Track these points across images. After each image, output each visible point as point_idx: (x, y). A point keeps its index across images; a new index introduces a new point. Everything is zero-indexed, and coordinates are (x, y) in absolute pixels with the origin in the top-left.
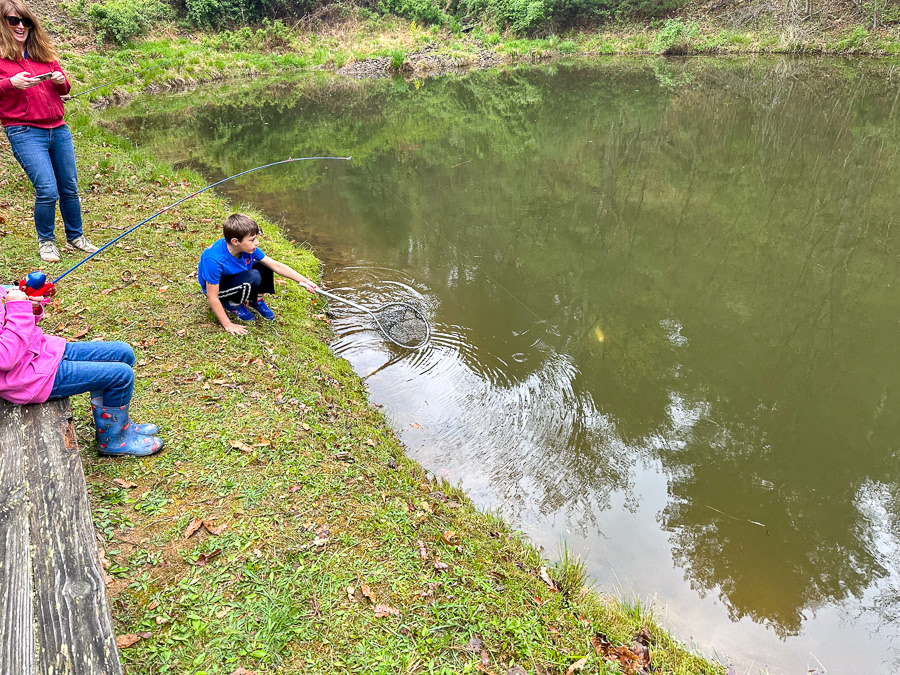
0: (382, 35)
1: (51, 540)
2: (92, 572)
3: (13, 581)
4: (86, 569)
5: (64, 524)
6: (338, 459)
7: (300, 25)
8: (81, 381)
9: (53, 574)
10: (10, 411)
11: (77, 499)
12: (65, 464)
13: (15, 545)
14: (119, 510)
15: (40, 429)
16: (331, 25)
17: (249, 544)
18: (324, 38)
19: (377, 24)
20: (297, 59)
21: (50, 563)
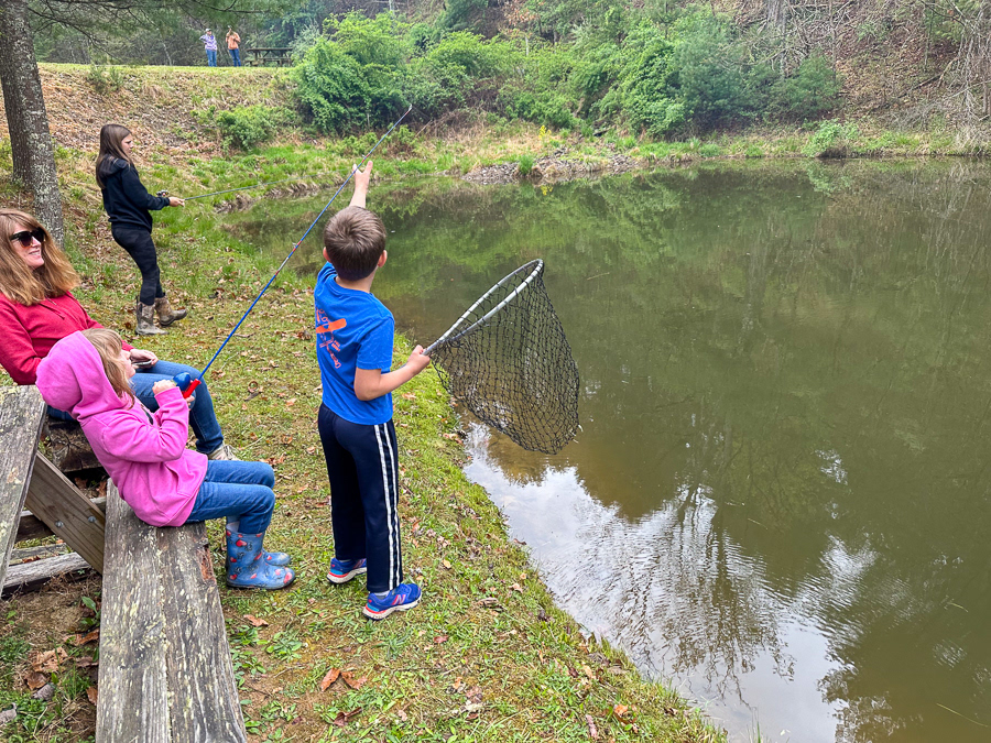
0: (509, 140)
1: (189, 687)
2: (234, 730)
3: (150, 733)
4: (227, 724)
5: (203, 669)
6: (485, 606)
7: (425, 131)
8: (221, 505)
9: (192, 729)
10: (146, 534)
11: (216, 640)
12: (203, 597)
13: (151, 690)
14: (250, 652)
15: (176, 556)
16: (457, 131)
17: (393, 703)
18: (449, 143)
19: (505, 128)
20: (421, 164)
21: (189, 715)
